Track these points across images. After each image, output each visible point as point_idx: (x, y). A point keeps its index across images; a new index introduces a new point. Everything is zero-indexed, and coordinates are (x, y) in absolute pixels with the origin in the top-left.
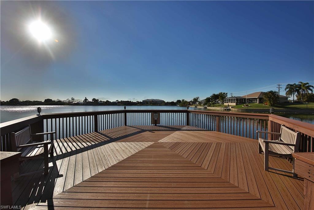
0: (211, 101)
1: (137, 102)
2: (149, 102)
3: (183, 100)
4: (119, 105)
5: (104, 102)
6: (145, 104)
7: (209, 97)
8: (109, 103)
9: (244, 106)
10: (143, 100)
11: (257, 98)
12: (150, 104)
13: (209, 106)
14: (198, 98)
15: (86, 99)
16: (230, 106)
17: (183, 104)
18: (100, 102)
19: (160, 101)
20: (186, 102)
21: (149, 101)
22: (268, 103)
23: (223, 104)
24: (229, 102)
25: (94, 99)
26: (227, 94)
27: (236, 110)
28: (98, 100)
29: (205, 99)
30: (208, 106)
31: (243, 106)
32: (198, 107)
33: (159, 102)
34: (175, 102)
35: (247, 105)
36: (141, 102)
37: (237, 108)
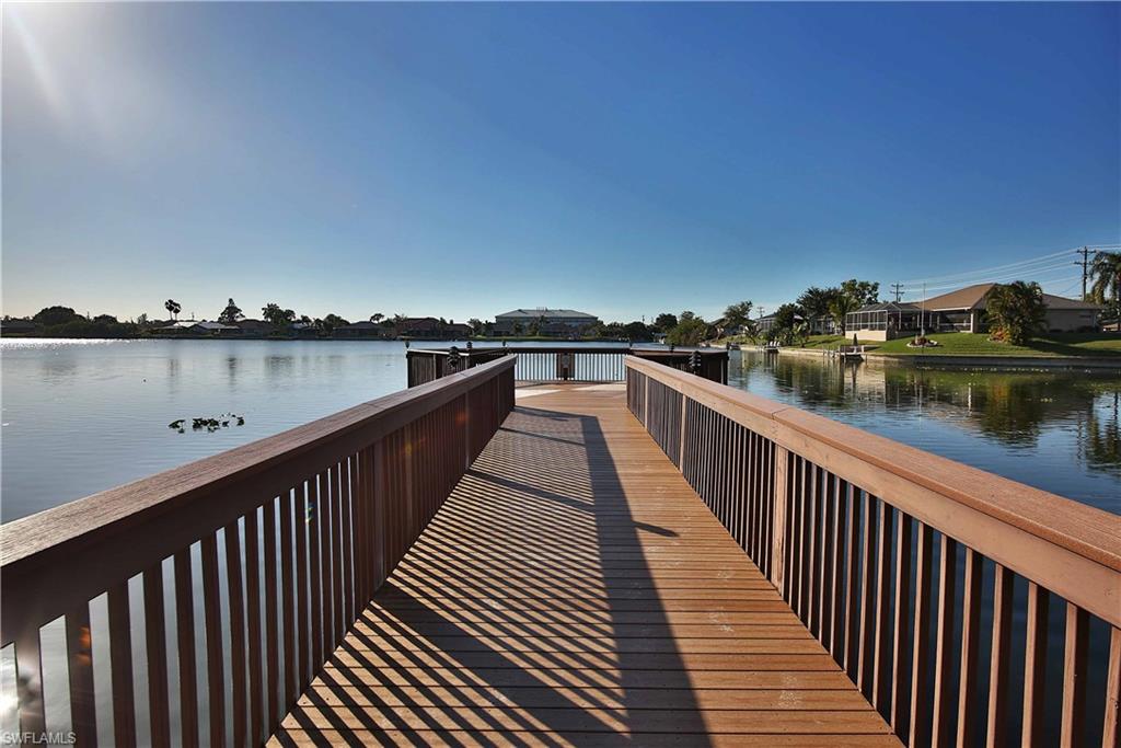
0: (797, 320)
1: (472, 322)
2: (527, 324)
3: (687, 316)
4: (389, 339)
5: (318, 321)
6: (508, 334)
7: (794, 302)
8: (344, 327)
9: (913, 343)
10: (500, 313)
11: (969, 311)
12: (534, 334)
13: (789, 343)
14: (746, 307)
15: (232, 310)
16: (863, 343)
17: (683, 337)
18: (299, 321)
19: (577, 319)
20: (699, 322)
21: (528, 319)
22: (1005, 331)
23: (844, 334)
24: (865, 327)
25: (271, 310)
26: (875, 287)
27: (882, 359)
28: (290, 313)
29: (776, 315)
30: (782, 345)
31: (910, 346)
32: (742, 349)
33: (574, 324)
34: (648, 323)
35: (923, 341)
36: (489, 325)
37: (886, 350)
